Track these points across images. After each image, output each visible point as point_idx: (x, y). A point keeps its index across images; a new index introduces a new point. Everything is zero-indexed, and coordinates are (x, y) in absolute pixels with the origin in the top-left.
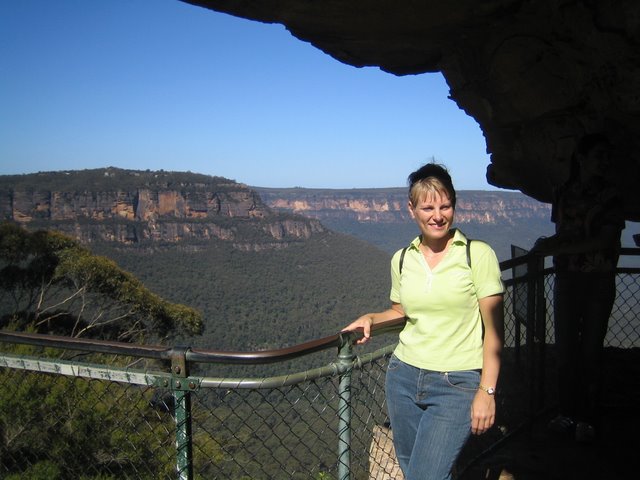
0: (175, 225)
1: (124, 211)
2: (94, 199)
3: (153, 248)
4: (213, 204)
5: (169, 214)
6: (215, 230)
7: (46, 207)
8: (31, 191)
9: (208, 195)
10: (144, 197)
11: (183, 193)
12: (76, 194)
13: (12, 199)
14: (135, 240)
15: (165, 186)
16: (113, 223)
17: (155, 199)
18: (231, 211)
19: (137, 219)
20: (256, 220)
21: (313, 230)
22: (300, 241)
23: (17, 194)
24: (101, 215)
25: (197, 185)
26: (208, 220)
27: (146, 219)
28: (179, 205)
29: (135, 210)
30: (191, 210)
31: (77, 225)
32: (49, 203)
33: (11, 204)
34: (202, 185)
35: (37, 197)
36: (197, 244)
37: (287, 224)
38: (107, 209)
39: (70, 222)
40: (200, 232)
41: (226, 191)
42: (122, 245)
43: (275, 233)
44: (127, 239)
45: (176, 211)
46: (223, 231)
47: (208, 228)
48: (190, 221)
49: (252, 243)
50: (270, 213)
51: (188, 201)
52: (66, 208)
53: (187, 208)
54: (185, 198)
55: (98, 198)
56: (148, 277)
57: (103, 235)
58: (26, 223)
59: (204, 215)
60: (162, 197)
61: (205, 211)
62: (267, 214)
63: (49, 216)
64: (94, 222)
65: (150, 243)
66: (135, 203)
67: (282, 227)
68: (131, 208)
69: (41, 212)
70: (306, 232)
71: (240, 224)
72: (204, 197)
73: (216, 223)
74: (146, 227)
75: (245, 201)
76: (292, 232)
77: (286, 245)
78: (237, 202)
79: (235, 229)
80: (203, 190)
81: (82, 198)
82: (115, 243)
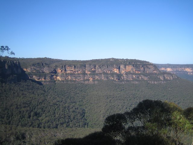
0: (131, 75)
1: (116, 71)
2: (108, 67)
3: (124, 82)
4: (142, 69)
5: (129, 72)
6: (143, 77)
7: (94, 69)
8: (90, 65)
9: (141, 66)
10: (122, 67)
11: (133, 66)
12: (102, 66)
13: (85, 67)
14: (119, 79)
15: (128, 63)
16: (113, 74)
17: (125, 67)
18: (148, 71)
19: (120, 73)
20: (155, 74)
21: (174, 77)
22: (169, 81)
23: (87, 66)
24: (109, 72)
25: (137, 63)
26: (141, 74)
27: (122, 73)
28: (132, 69)
29: (119, 70)
30: (136, 71)
31: (102, 75)
32: (95, 68)
33: (85, 68)
34: (139, 63)
35: (92, 66)
36: (137, 81)
37: (165, 75)
38: (111, 70)
39: (101, 74)
40: (138, 77)
41: (146, 65)
42: (115, 81)
43: (162, 78)
44: (117, 79)
45: (131, 71)
46: (145, 77)
47: (141, 76)
48: (135, 74)
49: (154, 81)
50: (160, 72)
51: (135, 68)
52: (100, 70)
53: (135, 70)
54: (134, 67)
55: (109, 67)
56: (123, 90)
57: (110, 78)
58: (89, 74)
59: (139, 72)
60: (127, 67)
61: (140, 71)
62: (159, 72)
63: (95, 72)
64: (107, 74)
65: (123, 80)
66: (119, 68)
67: (164, 76)
68: (118, 70)
69: (93, 71)
70: (171, 78)
71: (150, 75)
72: (140, 67)
73: (143, 75)
74: (122, 75)
75: (152, 68)
76: (167, 78)
77: (165, 82)
78: (150, 68)
79: (149, 77)
80: (139, 65)
81: (104, 67)
82: (113, 80)
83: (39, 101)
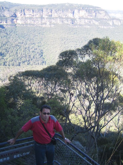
0: (84, 20)
1: (70, 15)
2: (63, 12)
3: (77, 26)
4: (94, 14)
5: (82, 17)
6: (94, 21)
7: (51, 14)
8: (47, 9)
9: (93, 11)
10: (76, 11)
11: (86, 11)
12: (58, 10)
13: (42, 11)
14: (73, 23)
15: (81, 8)
16: (67, 19)
17: (79, 12)
18: (99, 16)
19: (74, 18)
20: (106, 19)
21: (121, 23)
22: (117, 26)
23: (44, 10)
24: (64, 16)
25: (90, 8)
26: (92, 19)
27: (76, 18)
28: (85, 14)
29: (73, 15)
30: (88, 16)
31: (58, 19)
32: (52, 13)
33: (42, 13)
34: (92, 9)
35: (49, 11)
36: (89, 25)
37: (114, 21)
38: (66, 15)
39: (57, 18)
40: (90, 22)
41: (98, 10)
42: (69, 25)
43: (111, 23)
44: (71, 23)
45: (84, 16)
46: (96, 22)
47: (92, 21)
48: (87, 19)
49: (104, 26)
50: (110, 17)
51: (87, 13)
52: (56, 14)
53: (87, 15)
54: (87, 12)
55: (64, 11)
56: (76, 34)
57: (65, 22)
58: (46, 18)
59: (91, 17)
60: (80, 12)
61: (92, 16)
62: (109, 18)
63: (51, 16)
64: (63, 18)
65: (76, 25)
66: (73, 13)
67: (113, 22)
68: (72, 14)
69: (49, 15)
70: (120, 24)
71: (101, 20)
72: (92, 12)
73: (95, 20)
74: (76, 20)
75: (103, 14)
76: (115, 23)
77: (113, 27)
78: (101, 14)
79: (100, 22)
80: (92, 10)
81: (60, 11)
82: (68, 24)
83: (3, 43)
